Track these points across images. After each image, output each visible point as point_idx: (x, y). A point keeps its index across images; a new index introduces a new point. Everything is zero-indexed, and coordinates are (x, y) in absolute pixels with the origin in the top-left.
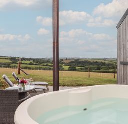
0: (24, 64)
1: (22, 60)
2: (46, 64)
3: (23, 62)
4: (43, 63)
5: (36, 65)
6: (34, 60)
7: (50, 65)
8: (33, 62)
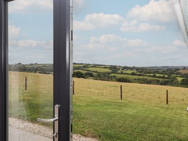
0: (124, 74)
1: (123, 69)
2: (152, 75)
3: (124, 72)
4: (149, 73)
5: (139, 75)
6: (137, 69)
7: (158, 75)
8: (135, 72)
